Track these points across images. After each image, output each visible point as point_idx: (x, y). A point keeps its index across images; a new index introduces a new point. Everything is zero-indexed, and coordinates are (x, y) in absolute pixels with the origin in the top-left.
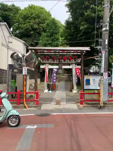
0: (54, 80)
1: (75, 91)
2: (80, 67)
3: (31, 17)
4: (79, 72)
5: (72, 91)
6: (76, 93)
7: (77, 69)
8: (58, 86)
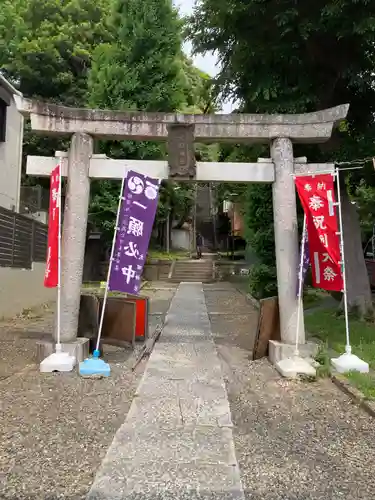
0: (129, 273)
1: (295, 361)
2: (330, 170)
3: (61, 14)
4: (331, 203)
5: (267, 353)
6: (311, 379)
7: (313, 181)
8: (165, 306)
